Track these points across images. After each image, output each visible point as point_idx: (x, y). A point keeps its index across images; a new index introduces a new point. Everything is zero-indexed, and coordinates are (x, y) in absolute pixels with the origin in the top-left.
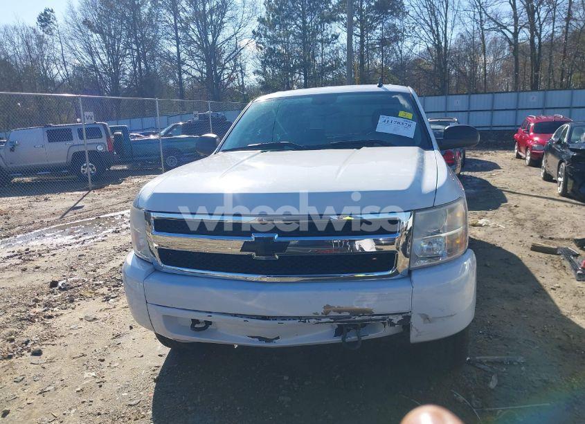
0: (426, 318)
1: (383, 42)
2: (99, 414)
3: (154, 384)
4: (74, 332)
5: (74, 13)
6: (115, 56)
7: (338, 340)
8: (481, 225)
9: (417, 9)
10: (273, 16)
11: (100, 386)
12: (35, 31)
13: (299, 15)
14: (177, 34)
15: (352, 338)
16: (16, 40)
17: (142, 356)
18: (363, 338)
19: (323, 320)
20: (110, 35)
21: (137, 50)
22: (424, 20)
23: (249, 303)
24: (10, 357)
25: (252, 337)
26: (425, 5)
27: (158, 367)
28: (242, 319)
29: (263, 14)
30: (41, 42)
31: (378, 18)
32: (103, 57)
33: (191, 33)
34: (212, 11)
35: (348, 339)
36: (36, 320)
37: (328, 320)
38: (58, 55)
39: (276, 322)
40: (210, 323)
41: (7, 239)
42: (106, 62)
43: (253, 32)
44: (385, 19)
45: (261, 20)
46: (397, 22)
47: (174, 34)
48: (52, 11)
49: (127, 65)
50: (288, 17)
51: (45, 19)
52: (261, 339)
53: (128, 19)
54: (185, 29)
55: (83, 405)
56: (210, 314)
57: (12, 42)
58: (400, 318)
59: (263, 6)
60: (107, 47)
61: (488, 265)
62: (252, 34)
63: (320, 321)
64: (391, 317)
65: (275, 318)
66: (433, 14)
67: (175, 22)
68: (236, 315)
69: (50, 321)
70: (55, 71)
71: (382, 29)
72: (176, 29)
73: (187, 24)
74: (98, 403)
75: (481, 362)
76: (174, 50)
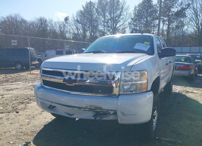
0: (123, 114)
1: (177, 27)
2: (22, 132)
3: (43, 127)
4: (32, 108)
5: (74, 18)
6: (85, 31)
7: (93, 118)
8: (194, 93)
9: (191, 15)
10: (136, 17)
11: (28, 125)
12: (63, 23)
13: (145, 17)
14: (104, 24)
15: (98, 118)
16: (57, 25)
17: (46, 118)
18: (102, 119)
19: (86, 109)
20: (84, 24)
21: (91, 29)
22: (193, 19)
23: (62, 100)
24: (10, 112)
25: (66, 113)
26: (193, 13)
27: (48, 122)
28: (61, 106)
29: (133, 17)
30: (64, 26)
31: (175, 18)
32: (81, 31)
33: (109, 24)
34: (116, 16)
35: (97, 119)
36: (24, 103)
37: (88, 109)
38: (68, 30)
39: (71, 108)
40: (55, 107)
41: (33, 81)
42: (82, 32)
43: (129, 23)
44: (178, 18)
45: (132, 19)
46: (182, 20)
47: (103, 24)
48: (69, 17)
49: (88, 34)
50: (142, 18)
51: (66, 19)
52: (68, 114)
53: (89, 19)
54: (107, 22)
55: (19, 129)
56: (52, 103)
57: (56, 26)
58: (113, 112)
59: (133, 14)
60: (83, 28)
61: (189, 107)
62: (128, 23)
63: (85, 110)
64: (110, 111)
65: (71, 107)
66: (197, 17)
67: (104, 20)
68: (60, 104)
69: (28, 104)
70: (67, 35)
71: (177, 22)
72: (104, 22)
73: (108, 21)
74: (24, 129)
75: (162, 140)
76: (103, 29)
